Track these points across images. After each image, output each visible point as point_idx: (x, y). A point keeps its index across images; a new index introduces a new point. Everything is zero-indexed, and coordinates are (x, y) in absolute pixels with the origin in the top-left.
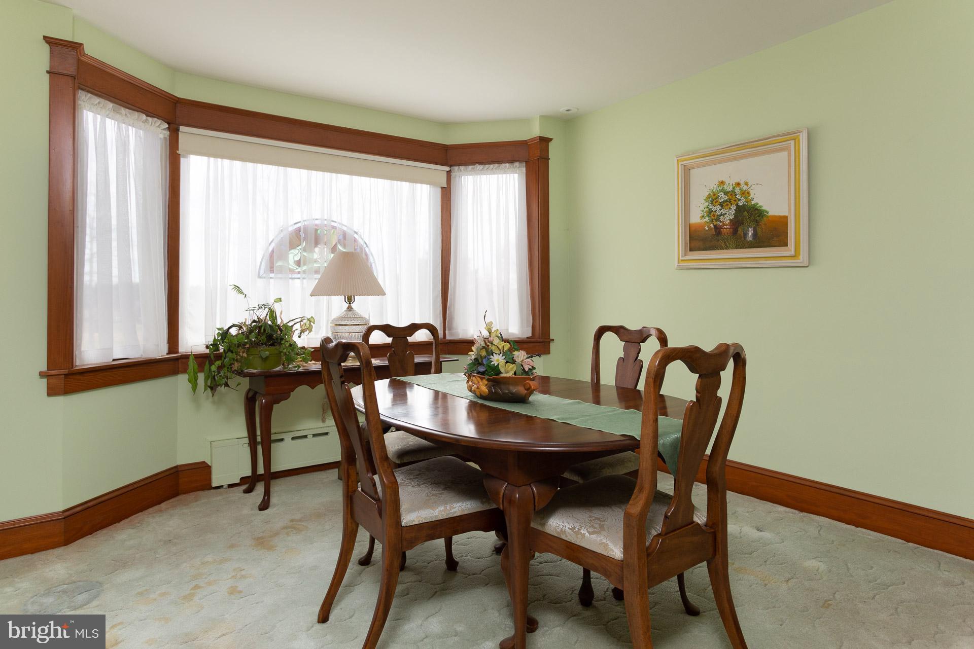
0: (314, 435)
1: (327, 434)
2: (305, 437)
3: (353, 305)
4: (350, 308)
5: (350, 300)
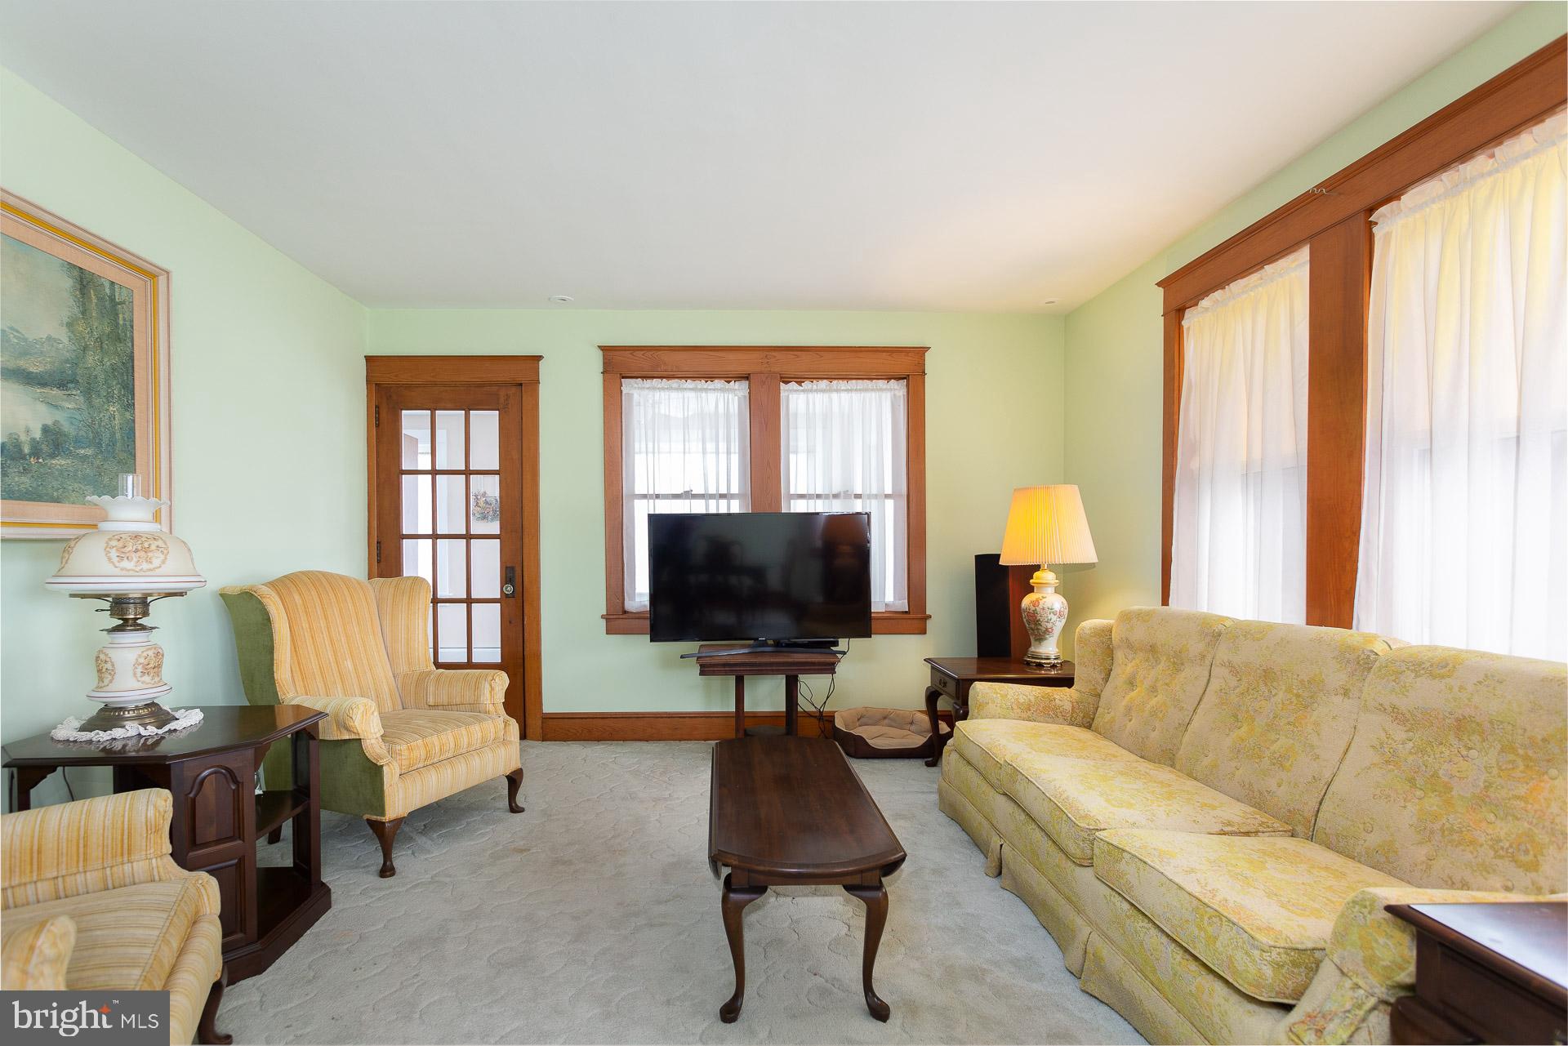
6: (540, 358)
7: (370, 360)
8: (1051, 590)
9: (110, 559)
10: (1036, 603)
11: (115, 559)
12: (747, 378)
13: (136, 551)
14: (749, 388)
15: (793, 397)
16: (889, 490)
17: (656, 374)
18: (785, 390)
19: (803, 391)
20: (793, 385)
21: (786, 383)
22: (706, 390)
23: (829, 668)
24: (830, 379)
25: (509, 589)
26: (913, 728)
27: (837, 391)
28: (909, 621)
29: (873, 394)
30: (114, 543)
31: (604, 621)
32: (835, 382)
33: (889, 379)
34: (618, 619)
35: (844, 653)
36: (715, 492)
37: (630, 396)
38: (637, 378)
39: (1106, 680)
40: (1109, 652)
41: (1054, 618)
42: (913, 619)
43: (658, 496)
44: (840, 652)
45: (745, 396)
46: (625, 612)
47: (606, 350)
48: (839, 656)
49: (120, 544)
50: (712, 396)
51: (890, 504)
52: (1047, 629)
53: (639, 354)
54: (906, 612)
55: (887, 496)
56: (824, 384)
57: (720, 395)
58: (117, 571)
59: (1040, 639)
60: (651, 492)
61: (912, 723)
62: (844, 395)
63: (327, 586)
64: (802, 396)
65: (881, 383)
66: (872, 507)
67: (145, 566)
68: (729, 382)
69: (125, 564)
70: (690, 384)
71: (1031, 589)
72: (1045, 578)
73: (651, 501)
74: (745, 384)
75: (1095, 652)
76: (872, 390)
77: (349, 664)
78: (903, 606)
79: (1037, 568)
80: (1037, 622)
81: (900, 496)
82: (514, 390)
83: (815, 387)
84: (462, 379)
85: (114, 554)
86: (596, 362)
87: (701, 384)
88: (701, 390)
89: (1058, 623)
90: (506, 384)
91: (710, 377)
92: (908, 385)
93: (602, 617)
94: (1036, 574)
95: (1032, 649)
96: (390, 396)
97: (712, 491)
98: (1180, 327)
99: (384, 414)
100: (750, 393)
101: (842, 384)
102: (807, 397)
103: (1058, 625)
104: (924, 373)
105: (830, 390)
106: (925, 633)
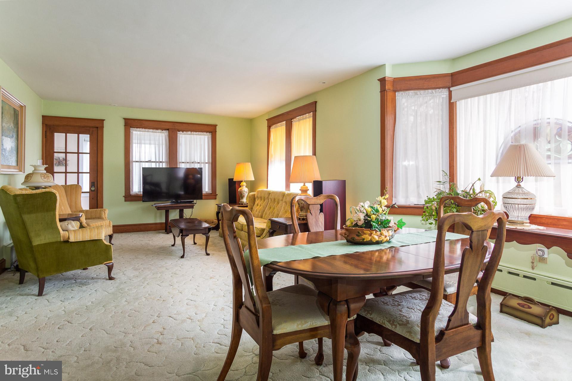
0: (525, 277)
1: (535, 279)
2: (518, 275)
3: (522, 184)
4: (518, 186)
5: (519, 179)
6: (105, 120)
7: (43, 116)
8: (245, 187)
9: (42, 179)
10: (241, 190)
11: (43, 179)
12: (168, 130)
13: (47, 177)
14: (169, 132)
15: (181, 135)
16: (207, 161)
17: (141, 127)
18: (179, 134)
19: (184, 134)
20: (181, 132)
21: (179, 131)
22: (156, 132)
23: (192, 207)
24: (191, 131)
25: (93, 189)
26: (213, 224)
27: (193, 134)
28: (212, 196)
29: (203, 136)
30: (42, 175)
31: (124, 198)
32: (193, 132)
33: (207, 132)
34: (129, 197)
35: (196, 203)
36: (158, 161)
37: (132, 132)
38: (135, 128)
39: (254, 205)
40: (255, 199)
41: (245, 193)
42: (213, 195)
43: (141, 162)
44: (194, 203)
45: (167, 135)
46: (130, 195)
47: (125, 119)
48: (195, 204)
49: (43, 175)
50: (158, 134)
51: (207, 165)
52: (244, 196)
53: (136, 121)
54: (211, 194)
55: (206, 163)
56: (189, 133)
57: (160, 134)
58: (44, 181)
59: (242, 198)
60: (139, 160)
61: (213, 223)
62: (195, 136)
63: (55, 187)
64: (184, 135)
65: (205, 133)
66: (202, 166)
67: (49, 180)
68: (163, 130)
69: (45, 180)
70: (151, 130)
71: (240, 187)
72: (244, 184)
73: (139, 163)
74: (167, 131)
75: (252, 199)
76: (203, 135)
77: (63, 207)
78: (210, 192)
79: (242, 181)
80: (241, 194)
81: (210, 163)
82: (95, 129)
83: (187, 133)
84: (77, 125)
85: (43, 178)
86: (122, 123)
87: (155, 131)
88: (155, 132)
89: (246, 194)
90: (93, 127)
91: (157, 129)
92: (212, 134)
93: (124, 196)
94: (242, 183)
95: (241, 200)
96: (51, 128)
97: (157, 160)
98: (270, 130)
99: (48, 134)
100: (169, 134)
101: (195, 133)
102: (185, 136)
103: (246, 195)
104: (216, 131)
105: (191, 134)
106: (216, 199)
